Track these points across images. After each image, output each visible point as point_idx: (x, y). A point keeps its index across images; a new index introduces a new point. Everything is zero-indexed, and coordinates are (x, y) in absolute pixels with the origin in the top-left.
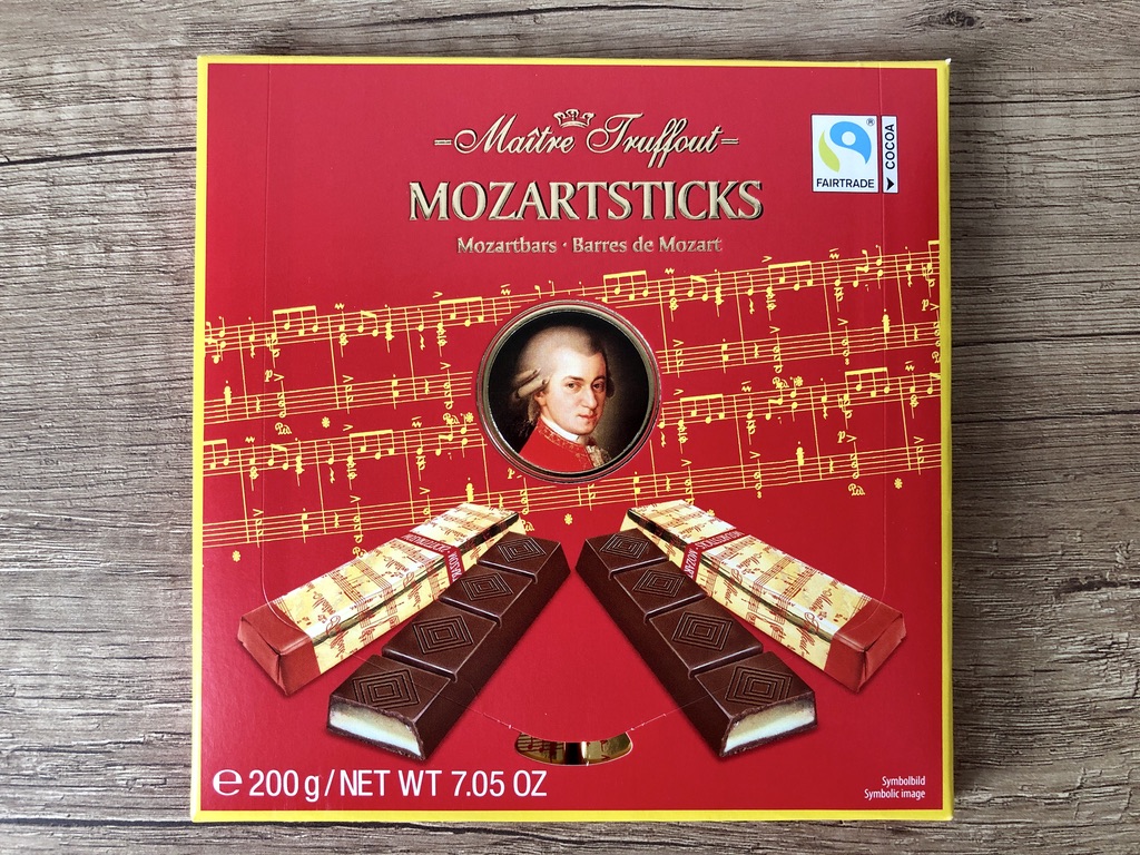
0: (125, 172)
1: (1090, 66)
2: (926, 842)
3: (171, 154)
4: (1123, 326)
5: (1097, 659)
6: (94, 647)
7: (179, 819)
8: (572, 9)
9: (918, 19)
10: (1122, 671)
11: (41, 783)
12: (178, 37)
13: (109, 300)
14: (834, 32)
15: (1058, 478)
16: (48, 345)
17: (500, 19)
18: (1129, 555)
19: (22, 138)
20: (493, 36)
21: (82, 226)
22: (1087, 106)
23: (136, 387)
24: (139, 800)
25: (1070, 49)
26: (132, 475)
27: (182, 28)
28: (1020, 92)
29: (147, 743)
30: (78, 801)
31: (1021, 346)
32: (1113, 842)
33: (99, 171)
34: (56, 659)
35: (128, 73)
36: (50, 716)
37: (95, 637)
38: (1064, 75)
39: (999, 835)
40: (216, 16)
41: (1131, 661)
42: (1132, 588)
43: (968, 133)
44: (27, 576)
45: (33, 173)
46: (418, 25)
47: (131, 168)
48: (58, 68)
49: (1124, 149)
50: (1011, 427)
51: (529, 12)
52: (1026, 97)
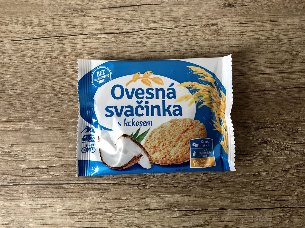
0: (49, 42)
1: (260, 15)
2: (228, 184)
3: (59, 37)
4: (268, 72)
5: (264, 144)
6: (44, 146)
7: (63, 183)
8: (146, 5)
9: (222, 6)
10: (269, 146)
11: (32, 176)
12: (60, 12)
13: (46, 70)
14: (203, 9)
15: (255, 105)
16: (32, 80)
17: (131, 7)
18: (270, 121)
19: (26, 34)
20: (129, 11)
21: (39, 53)
22: (259, 24)
23: (52, 88)
24: (54, 179)
25: (255, 12)
26: (51, 108)
27: (61, 10)
28: (245, 21)
29: (56, 166)
30: (41, 179)
31: (246, 76)
32: (268, 184)
33: (43, 41)
34: (35, 149)
35: (49, 20)
36: (34, 161)
37: (44, 143)
38: (254, 17)
39: (243, 183)
40: (69, 7)
41: (271, 144)
42: (271, 128)
43: (233, 30)
44: (28, 130)
45: (28, 42)
46: (113, 9)
47: (50, 41)
48: (33, 19)
49: (267, 33)
50: (244, 94)
51: (137, 5)
52: (246, 22)
